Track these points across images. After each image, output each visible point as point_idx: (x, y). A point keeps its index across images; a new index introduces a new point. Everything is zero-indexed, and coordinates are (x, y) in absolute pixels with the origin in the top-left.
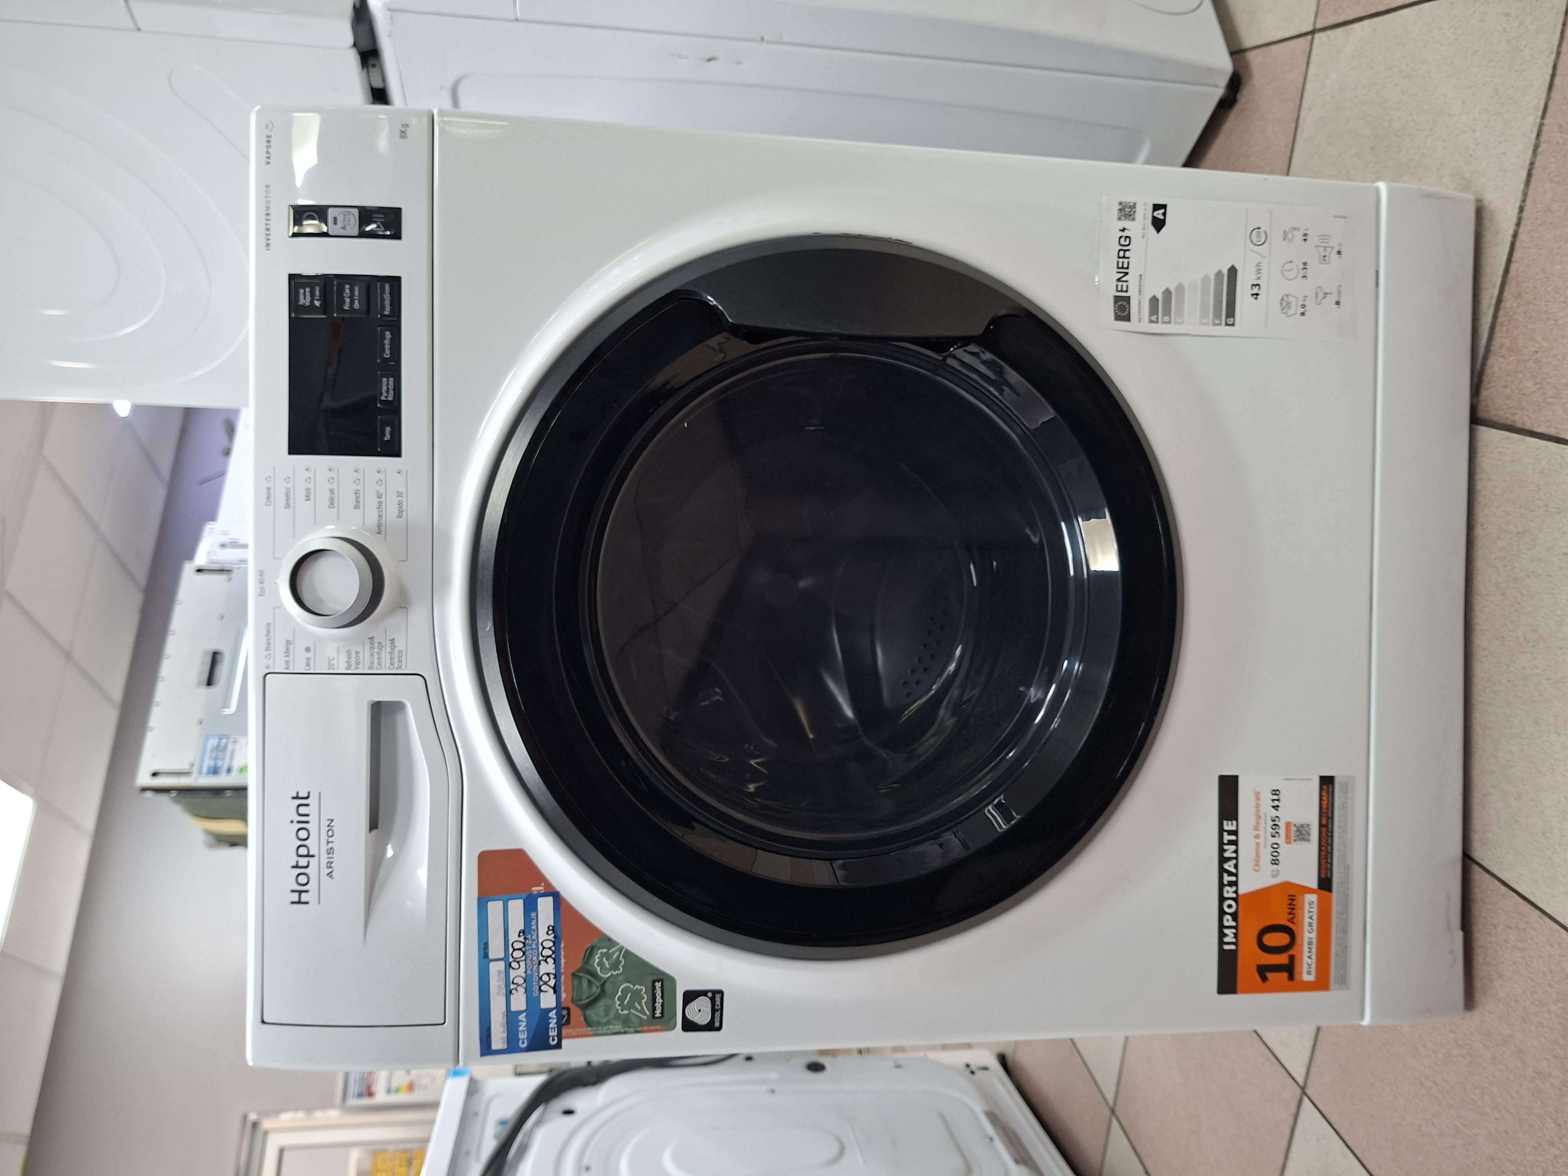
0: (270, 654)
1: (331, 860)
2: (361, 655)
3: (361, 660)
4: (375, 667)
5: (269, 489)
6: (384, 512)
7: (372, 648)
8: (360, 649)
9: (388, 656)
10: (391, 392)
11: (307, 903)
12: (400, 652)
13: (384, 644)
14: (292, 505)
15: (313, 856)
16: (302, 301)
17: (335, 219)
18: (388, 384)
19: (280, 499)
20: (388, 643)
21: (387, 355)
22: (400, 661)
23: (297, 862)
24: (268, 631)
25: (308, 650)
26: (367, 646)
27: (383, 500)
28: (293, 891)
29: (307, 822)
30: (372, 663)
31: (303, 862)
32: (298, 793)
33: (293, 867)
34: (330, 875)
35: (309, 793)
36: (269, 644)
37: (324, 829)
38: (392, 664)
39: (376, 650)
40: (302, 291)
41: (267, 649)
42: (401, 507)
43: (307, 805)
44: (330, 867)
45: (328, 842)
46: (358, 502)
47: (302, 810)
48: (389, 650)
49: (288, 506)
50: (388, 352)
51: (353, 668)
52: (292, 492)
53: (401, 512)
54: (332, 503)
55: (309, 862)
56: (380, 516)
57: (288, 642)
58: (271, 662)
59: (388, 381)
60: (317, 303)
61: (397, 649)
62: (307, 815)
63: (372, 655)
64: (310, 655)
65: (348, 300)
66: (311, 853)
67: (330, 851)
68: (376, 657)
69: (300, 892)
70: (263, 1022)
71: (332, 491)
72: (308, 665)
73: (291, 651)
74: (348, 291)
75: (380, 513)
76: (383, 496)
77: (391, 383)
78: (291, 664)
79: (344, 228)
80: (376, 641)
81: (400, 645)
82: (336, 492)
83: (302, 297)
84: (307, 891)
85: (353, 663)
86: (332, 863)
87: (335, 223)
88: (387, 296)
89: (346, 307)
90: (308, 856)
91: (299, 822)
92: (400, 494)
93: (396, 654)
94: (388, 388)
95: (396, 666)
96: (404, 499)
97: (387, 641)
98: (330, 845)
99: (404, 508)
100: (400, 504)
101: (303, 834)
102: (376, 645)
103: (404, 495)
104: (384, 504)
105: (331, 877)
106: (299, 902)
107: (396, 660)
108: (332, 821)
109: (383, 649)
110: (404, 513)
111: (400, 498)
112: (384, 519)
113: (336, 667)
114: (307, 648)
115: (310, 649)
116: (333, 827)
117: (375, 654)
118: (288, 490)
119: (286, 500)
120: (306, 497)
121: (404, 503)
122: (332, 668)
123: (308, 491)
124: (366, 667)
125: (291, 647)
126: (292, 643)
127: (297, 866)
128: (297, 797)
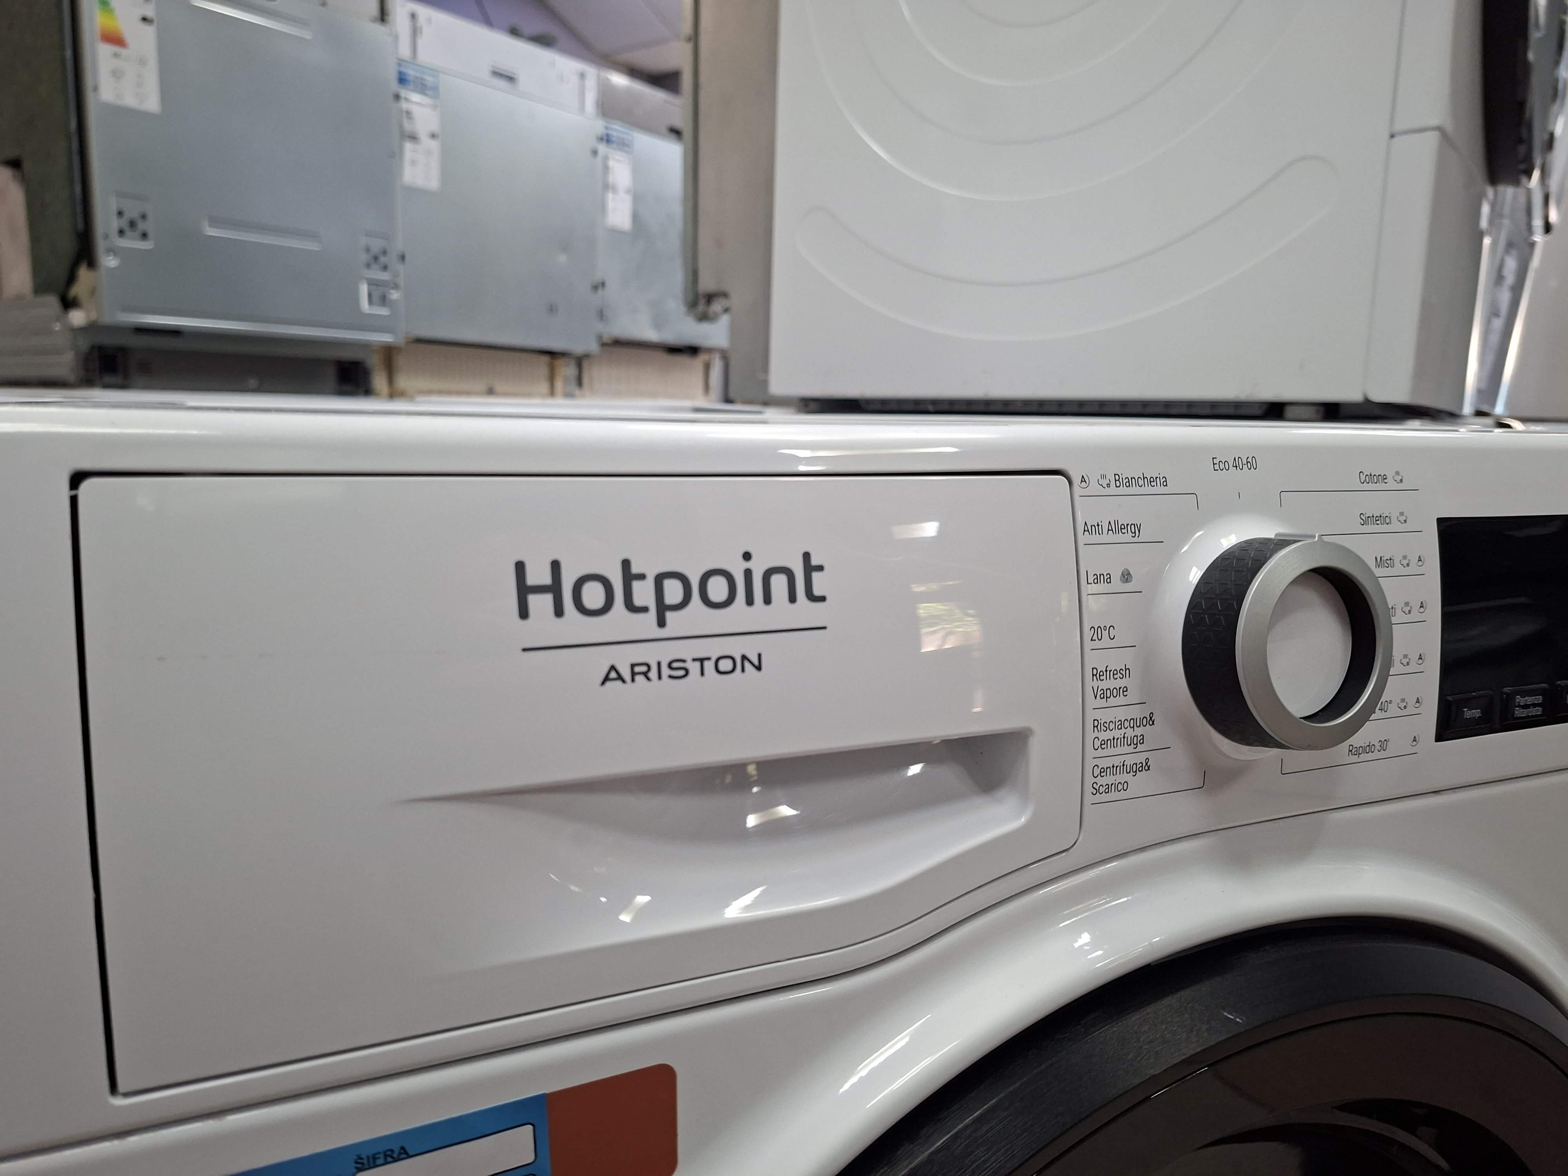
0: (1108, 485)
1: (653, 674)
2: (1121, 700)
3: (1112, 701)
4: (1096, 734)
5: (1384, 479)
7: (1135, 723)
8: (1132, 697)
9: (1117, 761)
10: (1524, 713)
11: (524, 613)
12: (1125, 786)
13: (1140, 747)
14: (1366, 528)
15: (662, 623)
18: (1533, 704)
19: (1375, 504)
20: (1141, 758)
22: (1108, 788)
23: (642, 577)
24: (1152, 481)
25: (1126, 577)
26: (1136, 712)
27: (1378, 714)
28: (556, 566)
29: (750, 601)
30: (1106, 727)
31: (644, 593)
32: (820, 568)
33: (626, 564)
34: (612, 675)
35: (823, 599)
36: (1129, 482)
37: (736, 647)
38: (1103, 771)
39: (1130, 733)
41: (1117, 478)
42: (1365, 750)
43: (792, 599)
44: (633, 674)
45: (702, 660)
47: (779, 583)
48: (1130, 760)
49: (1366, 520)
51: (1096, 683)
52: (1385, 528)
53: (1358, 751)
55: (645, 609)
57: (1136, 529)
58: (1094, 488)
59: (1537, 703)
61: (1128, 777)
62: (767, 600)
63: (1121, 725)
64: (1117, 584)
66: (669, 615)
67: (677, 669)
68: (1118, 734)
69: (555, 588)
70: (77, 479)
72: (1097, 579)
73: (1120, 537)
76: (1383, 714)
77: (1534, 711)
78: (1095, 538)
80: (1146, 730)
81: (1138, 783)
84: (559, 611)
85: (1104, 685)
86: (645, 674)
90: (662, 608)
91: (748, 573)
92: (1384, 744)
93: (1123, 778)
94: (1527, 705)
95: (1100, 781)
96: (1376, 754)
97: (1146, 755)
98: (694, 668)
99: (1364, 757)
100: (1371, 748)
101: (718, 589)
102: (1139, 731)
103: (1383, 754)
105: (606, 679)
106: (524, 590)
107: (1108, 779)
108: (759, 668)
109: (1131, 749)
110: (1357, 758)
111: (1378, 746)
113: (1097, 644)
114: (1129, 574)
115: (1127, 581)
116: (743, 670)
117: (1123, 731)
118: (1388, 520)
119: (1373, 517)
120: (1381, 557)
121: (1370, 756)
122: (1095, 637)
123: (1389, 562)
124: (1098, 715)
125: (1128, 537)
126: (1136, 539)
127: (629, 576)
128: (810, 568)
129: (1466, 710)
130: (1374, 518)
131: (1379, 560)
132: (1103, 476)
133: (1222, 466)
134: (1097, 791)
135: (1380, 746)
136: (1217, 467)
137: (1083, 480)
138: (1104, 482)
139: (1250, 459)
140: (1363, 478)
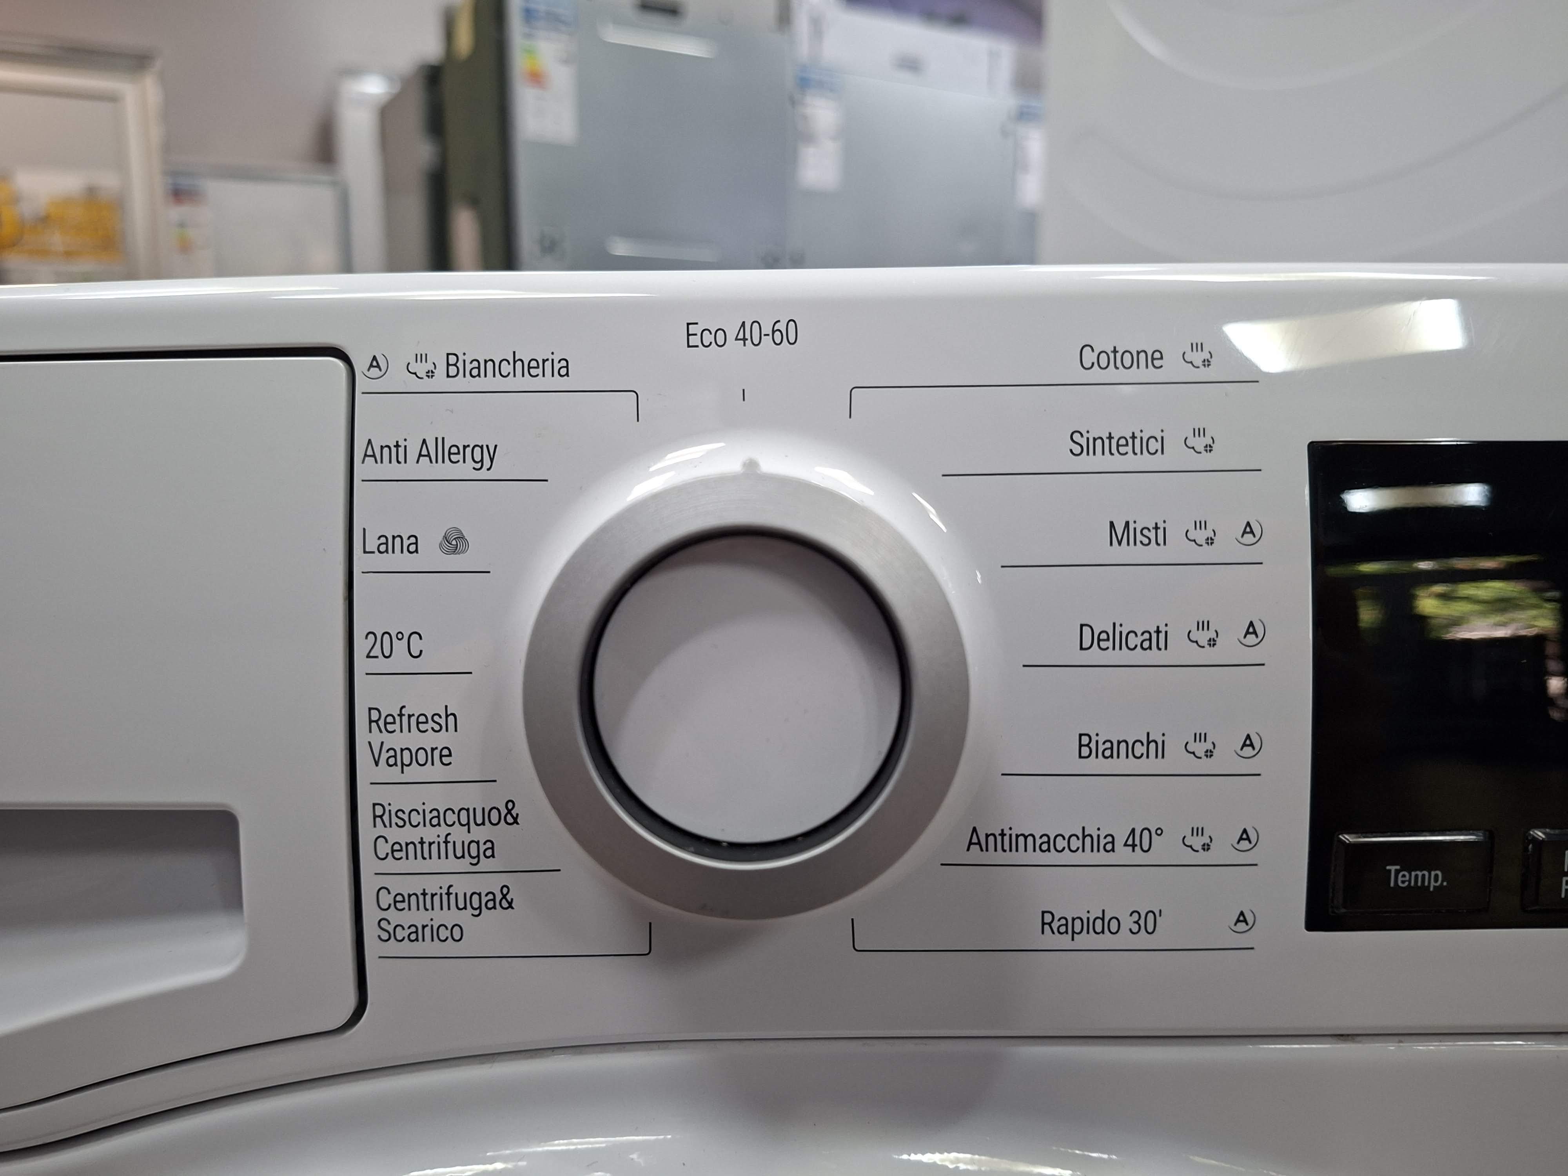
0: (430, 374)
2: (436, 771)
3: (414, 773)
4: (380, 830)
5: (1155, 358)
6: (1067, 857)
7: (467, 818)
8: (459, 768)
9: (433, 885)
12: (457, 933)
13: (485, 864)
14: (1086, 462)
19: (1113, 411)
20: (494, 884)
22: (416, 934)
24: (531, 367)
25: (454, 542)
26: (473, 798)
27: (1122, 854)
30: (403, 819)
36: (479, 369)
38: (400, 901)
39: (459, 835)
41: (452, 362)
42: (1088, 926)
46: (1111, 750)
48: (463, 886)
49: (1085, 445)
51: (376, 738)
52: (1145, 461)
53: (1068, 927)
54: (1098, 640)
56: (1048, 844)
57: (485, 455)
58: (397, 378)
61: (465, 918)
63: (438, 818)
64: (430, 553)
68: (430, 834)
71: (1156, 639)
72: (386, 545)
73: (445, 469)
75: (1061, 843)
76: (1138, 857)
78: (391, 469)
80: (501, 834)
81: (485, 931)
82: (1153, 656)
85: (397, 740)
92: (1145, 920)
93: (450, 917)
95: (393, 916)
96: (1124, 939)
97: (504, 879)
99: (1085, 940)
100: (1104, 924)
102: (480, 834)
103: (1142, 940)
104: (1102, 857)
107: (419, 918)
109: (464, 864)
110: (1064, 941)
111: (1128, 922)
112: (1040, 858)
113: (381, 665)
114: (461, 537)
115: (455, 551)
117: (443, 830)
118: (1154, 445)
119: (1110, 438)
120: (1127, 523)
121: (1106, 940)
122: (376, 651)
123: (1152, 535)
124: (383, 795)
125: (466, 469)
126: (483, 474)
129: (1393, 868)
130: (1114, 442)
131: (1120, 529)
132: (421, 358)
133: (708, 338)
134: (391, 936)
135: (1137, 922)
136: (694, 340)
137: (374, 363)
138: (421, 369)
139: (781, 326)
140: (1089, 357)
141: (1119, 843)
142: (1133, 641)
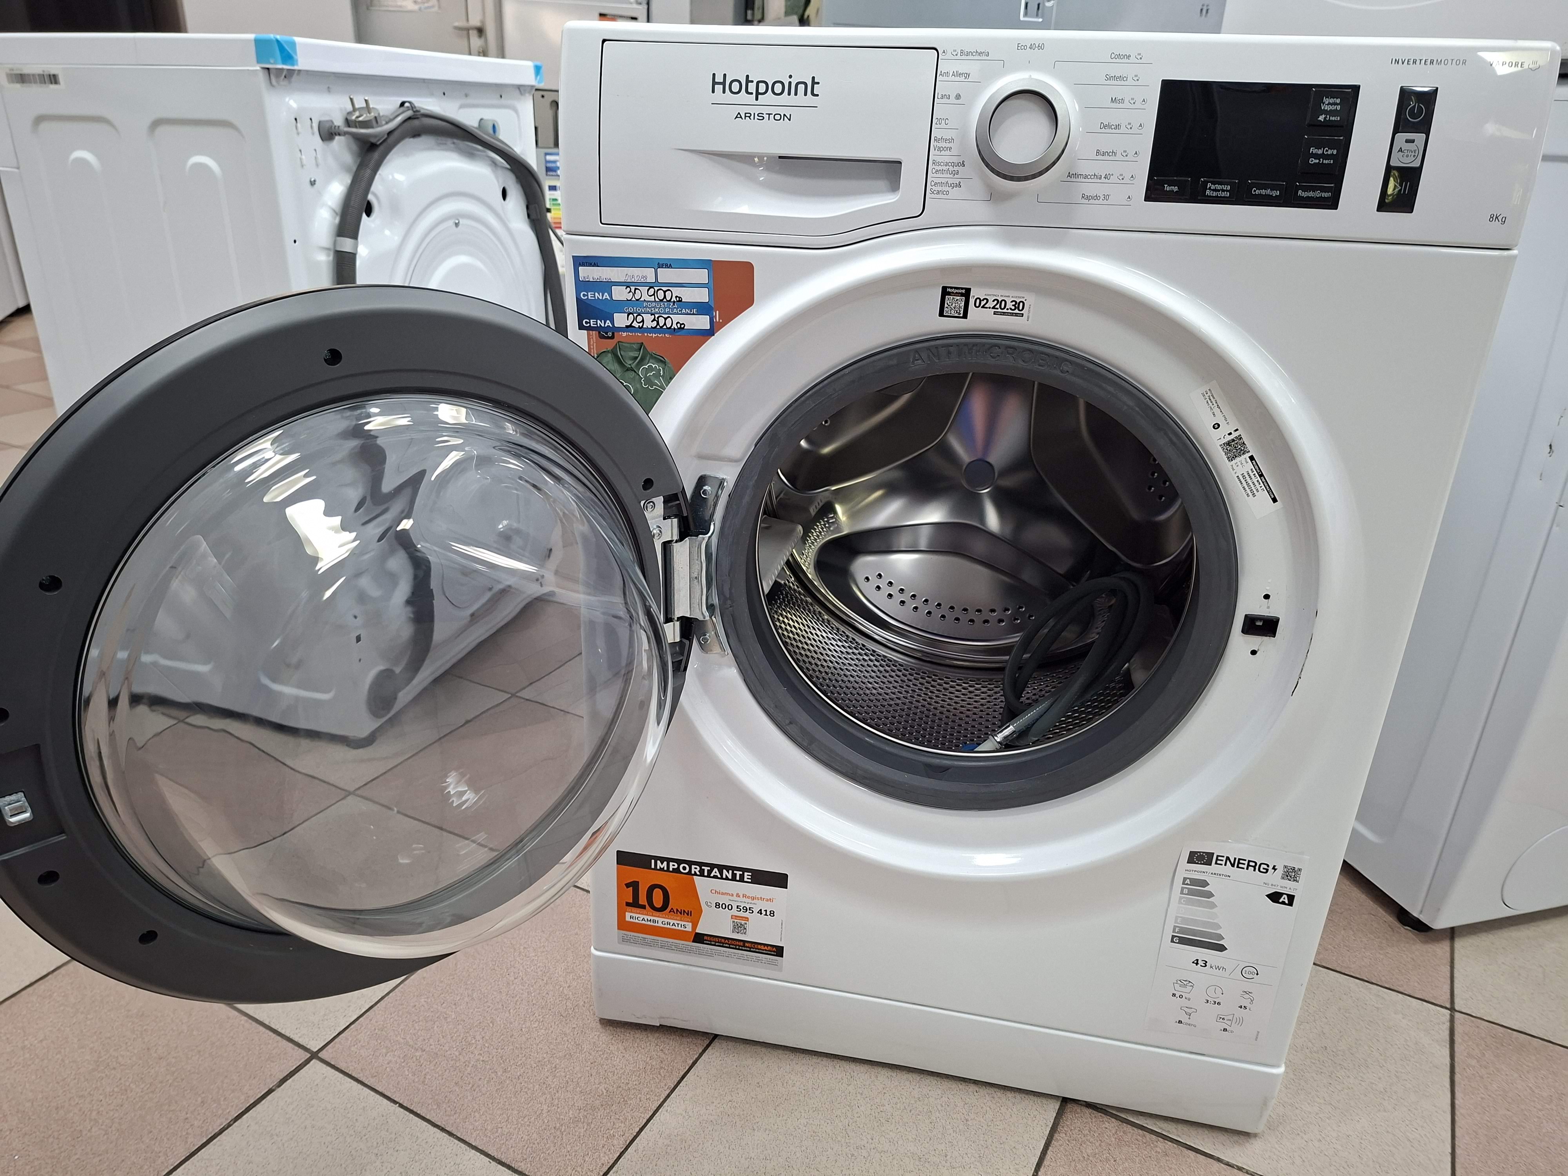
0: (957, 55)
1: (752, 117)
2: (948, 153)
3: (943, 153)
4: (934, 167)
5: (1129, 57)
6: (1090, 180)
7: (954, 164)
8: (953, 152)
9: (944, 181)
10: (1215, 194)
11: (713, 91)
12: (947, 193)
13: (956, 176)
14: (1108, 82)
15: (757, 99)
16: (1326, 101)
17: (1413, 141)
18: (1223, 191)
19: (1116, 69)
20: (957, 181)
21: (1255, 191)
22: (938, 193)
23: (752, 82)
24: (980, 54)
25: (958, 97)
26: (955, 160)
27: (1103, 180)
28: (725, 75)
29: (789, 94)
30: (939, 164)
31: (752, 88)
32: (818, 83)
33: (748, 77)
34: (739, 116)
35: (817, 95)
36: (968, 54)
37: (782, 111)
38: (936, 184)
39: (951, 168)
40: (1338, 101)
41: (962, 52)
42: (1093, 198)
43: (806, 94)
44: (745, 116)
45: (769, 114)
46: (1104, 154)
47: (801, 87)
48: (951, 181)
49: (1109, 78)
50: (1257, 192)
51: (936, 144)
52: (1123, 83)
53: (1088, 198)
54: (1105, 126)
55: (752, 93)
56: (1086, 177)
57: (967, 76)
58: (949, 56)
59: (1227, 191)
60: (1321, 118)
61: (950, 189)
62: (796, 94)
63: (947, 164)
64: (953, 100)
65: (1320, 152)
66: (760, 96)
67: (761, 117)
68: (945, 168)
69: (723, 84)
70: (604, 41)
71: (1118, 127)
72: (942, 97)
73: (957, 79)
74: (1330, 152)
75: (1089, 177)
76: (1107, 181)
77: (1223, 194)
78: (945, 78)
79: (1401, 150)
80: (960, 169)
81: (954, 192)
82: (1117, 131)
83: (1332, 101)
84: (724, 92)
85: (939, 145)
86: (749, 117)
87: (1407, 141)
88: (1318, 194)
89: (1313, 150)
90: (758, 93)
91: (790, 83)
92: (1106, 197)
93: (947, 189)
94: (1219, 191)
95: (934, 188)
96: (1101, 201)
97: (960, 180)
98: (766, 117)
99: (1092, 201)
100: (1097, 197)
101: (778, 88)
102: (956, 168)
103: (1105, 202)
104: (1099, 181)
105: (736, 117)
106: (714, 83)
107: (940, 188)
108: (790, 120)
109: (951, 176)
110: (1087, 202)
111: (1102, 197)
112: (1084, 180)
113: (939, 126)
114: (960, 96)
115: (958, 99)
116: (784, 120)
117: (948, 167)
118: (1125, 79)
119: (1115, 76)
121: (1097, 202)
122: (938, 123)
123: (1121, 101)
124: (936, 158)
125: (962, 79)
126: (966, 80)
127: (748, 81)
128: (814, 83)
129: (1166, 186)
131: (1114, 99)
132: (955, 51)
133: (1023, 47)
134: (933, 193)
135: (1104, 197)
136: (1019, 48)
137: (944, 52)
138: (954, 53)
139: (1040, 45)
140: (1113, 56)
141: (1102, 177)
142: (1113, 127)
